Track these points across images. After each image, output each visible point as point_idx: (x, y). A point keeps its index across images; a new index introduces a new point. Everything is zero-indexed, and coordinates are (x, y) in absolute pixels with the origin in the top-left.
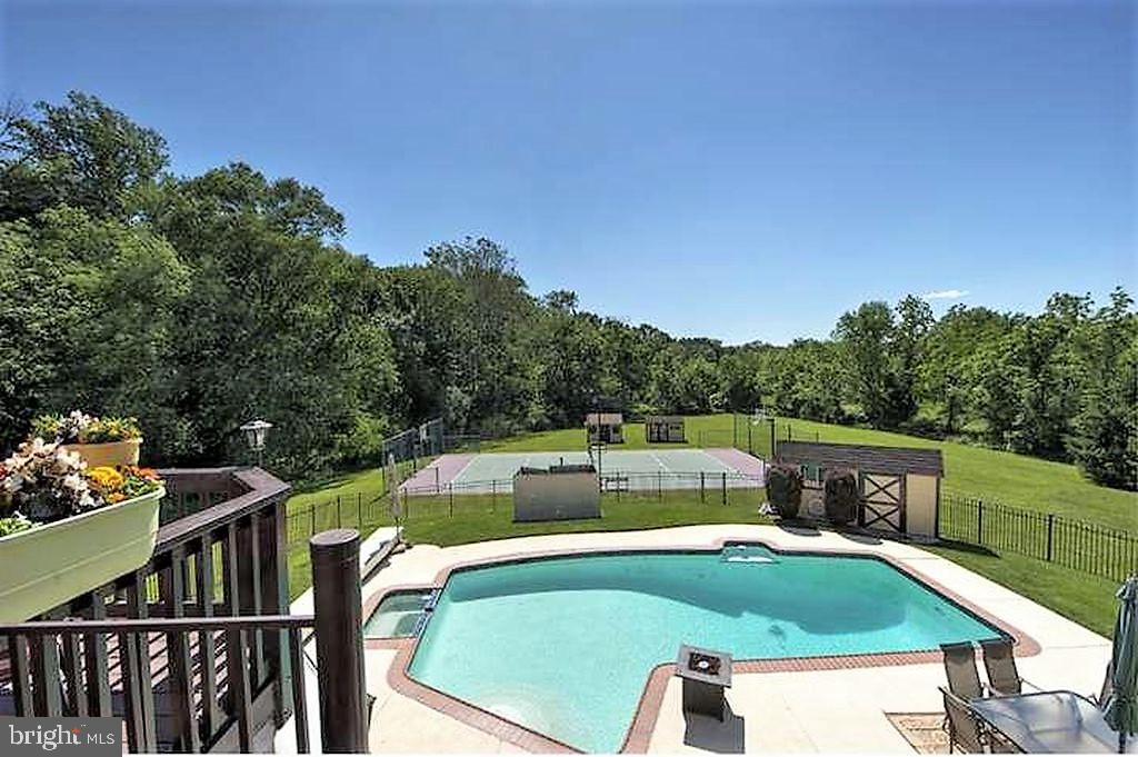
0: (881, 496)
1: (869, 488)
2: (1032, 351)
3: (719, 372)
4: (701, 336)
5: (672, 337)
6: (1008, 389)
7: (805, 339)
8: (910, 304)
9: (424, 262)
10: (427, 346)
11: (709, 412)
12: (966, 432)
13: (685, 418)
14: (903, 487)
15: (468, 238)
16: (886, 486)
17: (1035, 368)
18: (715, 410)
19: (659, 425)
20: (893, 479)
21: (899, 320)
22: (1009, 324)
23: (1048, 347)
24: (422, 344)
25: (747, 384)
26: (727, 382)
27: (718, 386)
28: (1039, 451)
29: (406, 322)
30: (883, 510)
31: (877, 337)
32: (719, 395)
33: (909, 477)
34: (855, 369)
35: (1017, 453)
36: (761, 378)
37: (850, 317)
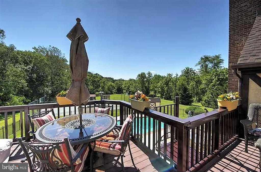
0: (152, 107)
1: (150, 105)
2: (167, 83)
3: (114, 85)
4: (109, 77)
5: (103, 77)
6: (163, 89)
7: (132, 79)
8: (149, 73)
10: (37, 76)
11: (113, 94)
12: (157, 96)
13: (110, 95)
14: (155, 105)
16: (153, 105)
17: (167, 85)
18: (114, 93)
19: (104, 97)
20: (154, 103)
21: (147, 76)
22: (163, 77)
23: (168, 82)
24: (35, 75)
25: (121, 87)
26: (116, 87)
27: (114, 88)
28: (167, 99)
29: (29, 68)
31: (144, 79)
32: (115, 90)
33: (156, 103)
34: (140, 85)
35: (165, 99)
36: (123, 86)
37: (139, 75)
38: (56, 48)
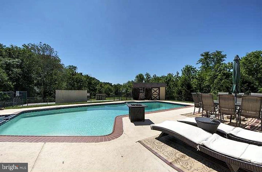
0: (155, 93)
1: (153, 91)
4: (108, 82)
9: (22, 47)
14: (159, 90)
15: (41, 42)
16: (156, 90)
19: (99, 96)
20: (157, 89)
30: (155, 96)
31: (142, 80)
33: (161, 88)
37: (137, 76)
38: (47, 45)
